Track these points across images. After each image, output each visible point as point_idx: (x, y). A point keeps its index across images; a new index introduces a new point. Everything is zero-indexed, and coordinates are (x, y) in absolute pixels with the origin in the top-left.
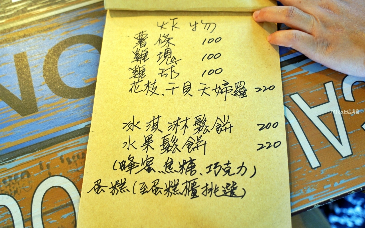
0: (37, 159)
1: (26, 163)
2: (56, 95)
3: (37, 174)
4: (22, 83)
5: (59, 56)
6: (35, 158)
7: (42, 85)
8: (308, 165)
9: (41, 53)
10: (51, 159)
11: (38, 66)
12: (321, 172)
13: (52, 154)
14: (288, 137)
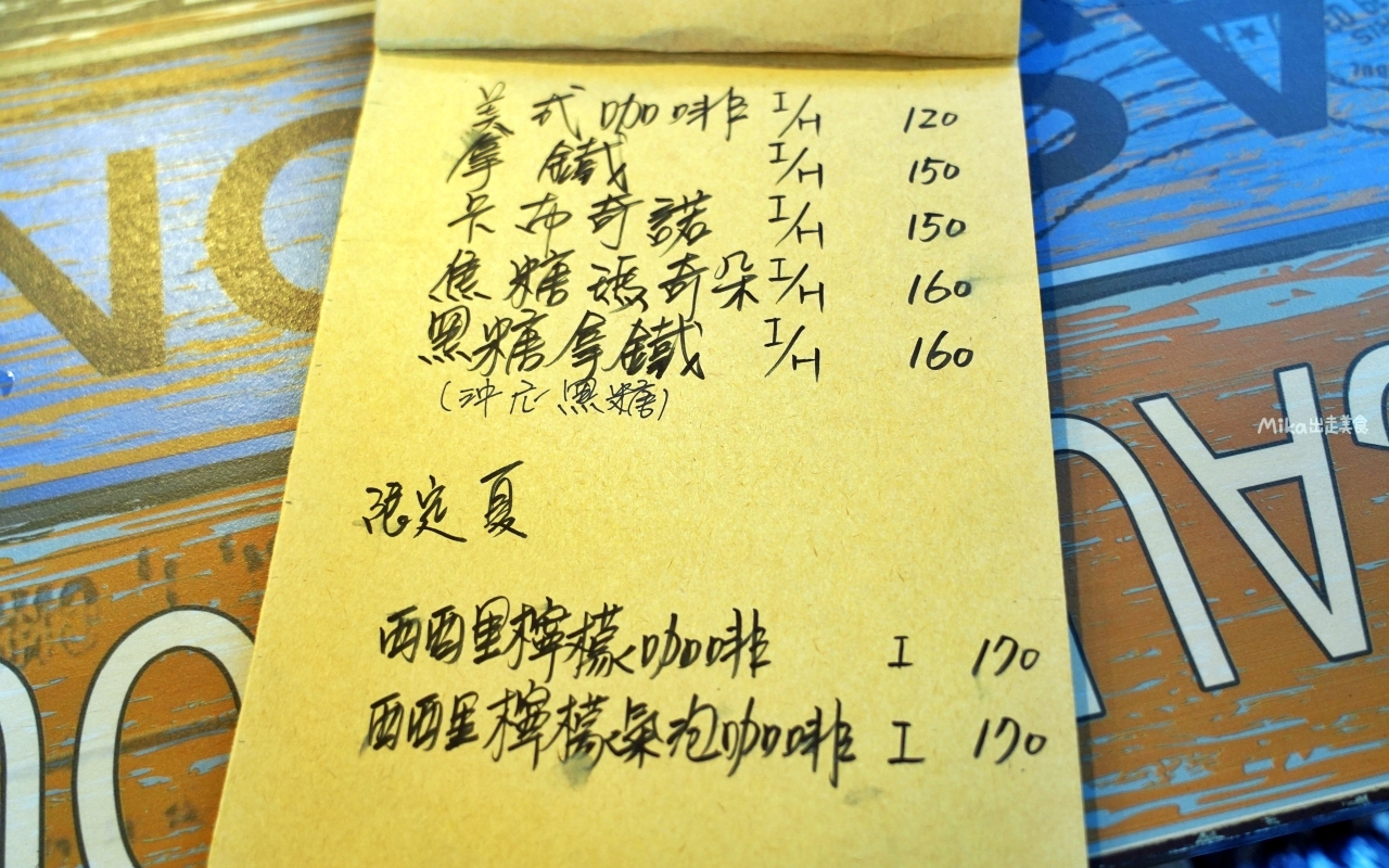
0: (132, 537)
1: (87, 549)
2: (243, 313)
3: (126, 593)
4: (122, 256)
5: (275, 173)
6: (124, 533)
7: (194, 272)
8: (1188, 672)
9: (208, 156)
10: (185, 544)
11: (191, 200)
12: (1240, 707)
13: (190, 524)
14: (1118, 557)
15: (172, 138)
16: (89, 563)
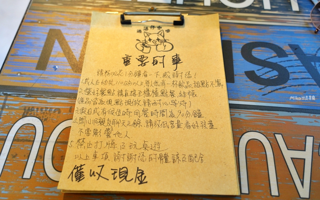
3: (66, 113)
8: (269, 191)
14: (261, 164)
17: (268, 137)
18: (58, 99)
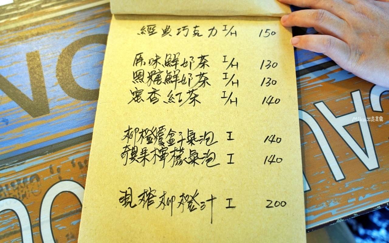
0: (48, 162)
1: (35, 166)
2: (69, 97)
3: (47, 178)
4: (34, 83)
5: (73, 55)
6: (45, 161)
7: (54, 86)
8: (332, 177)
9: (54, 52)
10: (62, 163)
11: (51, 65)
12: (346, 185)
13: (63, 157)
14: (312, 147)
15: (43, 47)
16: (36, 170)
17: (308, 111)
18: (29, 162)
